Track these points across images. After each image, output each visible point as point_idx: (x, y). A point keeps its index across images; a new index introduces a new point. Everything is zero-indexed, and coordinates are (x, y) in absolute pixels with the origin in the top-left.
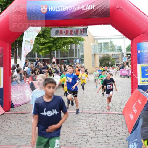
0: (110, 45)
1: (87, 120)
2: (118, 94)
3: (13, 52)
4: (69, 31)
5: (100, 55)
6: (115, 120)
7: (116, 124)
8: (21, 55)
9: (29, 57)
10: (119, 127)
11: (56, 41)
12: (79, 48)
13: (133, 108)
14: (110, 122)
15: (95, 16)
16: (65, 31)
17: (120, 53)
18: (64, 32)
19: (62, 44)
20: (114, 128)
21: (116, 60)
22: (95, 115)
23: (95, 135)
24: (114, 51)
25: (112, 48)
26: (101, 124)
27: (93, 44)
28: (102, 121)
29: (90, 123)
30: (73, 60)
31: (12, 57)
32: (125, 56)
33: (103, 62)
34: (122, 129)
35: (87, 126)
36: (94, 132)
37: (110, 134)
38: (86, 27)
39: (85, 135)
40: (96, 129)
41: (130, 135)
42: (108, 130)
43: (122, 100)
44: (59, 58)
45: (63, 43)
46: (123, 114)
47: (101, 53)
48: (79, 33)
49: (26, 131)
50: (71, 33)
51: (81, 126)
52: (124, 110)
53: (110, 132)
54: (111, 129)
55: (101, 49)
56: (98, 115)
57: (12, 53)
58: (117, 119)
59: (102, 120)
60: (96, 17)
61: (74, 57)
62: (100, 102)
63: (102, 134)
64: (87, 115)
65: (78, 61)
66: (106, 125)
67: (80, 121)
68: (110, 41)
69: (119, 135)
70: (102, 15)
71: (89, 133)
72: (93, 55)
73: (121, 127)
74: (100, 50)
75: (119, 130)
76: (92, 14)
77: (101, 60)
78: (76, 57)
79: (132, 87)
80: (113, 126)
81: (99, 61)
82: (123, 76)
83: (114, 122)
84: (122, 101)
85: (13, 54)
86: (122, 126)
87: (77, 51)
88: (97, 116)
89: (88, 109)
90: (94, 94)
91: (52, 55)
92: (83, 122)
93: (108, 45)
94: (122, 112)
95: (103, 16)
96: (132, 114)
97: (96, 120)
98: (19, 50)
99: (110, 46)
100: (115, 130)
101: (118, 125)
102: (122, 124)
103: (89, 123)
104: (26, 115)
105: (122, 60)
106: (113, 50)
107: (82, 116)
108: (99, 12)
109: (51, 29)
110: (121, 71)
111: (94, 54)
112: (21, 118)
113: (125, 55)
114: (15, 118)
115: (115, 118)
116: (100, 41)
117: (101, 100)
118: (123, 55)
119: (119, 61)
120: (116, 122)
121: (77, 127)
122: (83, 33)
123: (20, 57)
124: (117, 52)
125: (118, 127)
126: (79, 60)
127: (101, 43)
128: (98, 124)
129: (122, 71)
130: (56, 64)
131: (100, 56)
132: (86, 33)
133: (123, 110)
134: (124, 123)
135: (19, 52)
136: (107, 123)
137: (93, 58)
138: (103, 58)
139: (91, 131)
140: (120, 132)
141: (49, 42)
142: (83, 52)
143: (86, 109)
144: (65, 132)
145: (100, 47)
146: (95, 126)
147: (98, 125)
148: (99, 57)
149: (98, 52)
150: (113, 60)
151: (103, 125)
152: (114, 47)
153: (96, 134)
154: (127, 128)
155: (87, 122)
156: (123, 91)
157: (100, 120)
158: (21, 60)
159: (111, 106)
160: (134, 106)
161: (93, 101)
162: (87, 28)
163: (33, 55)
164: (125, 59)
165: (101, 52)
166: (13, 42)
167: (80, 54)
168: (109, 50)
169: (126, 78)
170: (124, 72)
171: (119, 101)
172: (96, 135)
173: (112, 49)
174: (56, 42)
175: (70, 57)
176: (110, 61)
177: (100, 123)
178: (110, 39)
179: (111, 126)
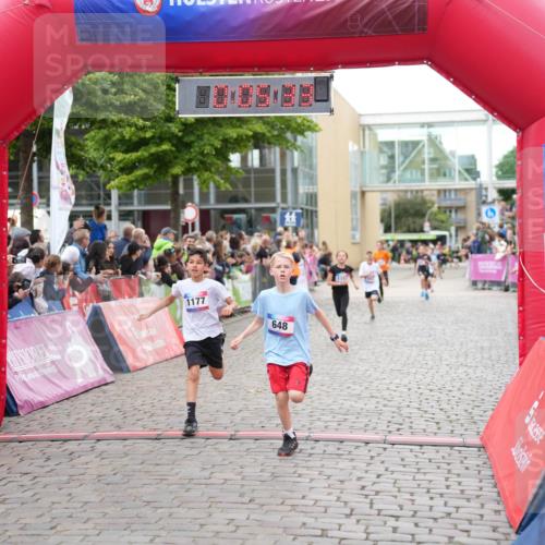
0: (426, 150)
1: (328, 472)
2: (461, 359)
3: (17, 177)
4: (255, 92)
5: (385, 195)
6: (449, 471)
7: (455, 489)
8: (48, 190)
9: (84, 202)
10: (468, 500)
11: (192, 132)
12: (296, 164)
13: (527, 420)
14: (431, 481)
15: (365, 26)
16: (238, 93)
17: (471, 184)
18: (233, 95)
19: (216, 149)
20: (446, 504)
21: (453, 214)
22: (363, 450)
23: (364, 536)
24: (445, 175)
25: (435, 166)
26: (389, 487)
27: (356, 148)
28: (395, 476)
29: (342, 481)
30: (272, 215)
31: (11, 201)
32: (490, 200)
33: (396, 223)
34: (482, 512)
35: (329, 494)
36: (358, 521)
37: (427, 530)
38: (327, 74)
39: (321, 536)
40: (368, 511)
41: (514, 537)
42: (419, 514)
43: (480, 386)
44: (212, 204)
45: (218, 144)
46: (482, 447)
47: (389, 184)
48: (296, 100)
49: (70, 517)
50: (261, 101)
51: (303, 497)
52: (487, 428)
53: (431, 523)
54: (431, 508)
55: (391, 169)
56: (375, 449)
57: (10, 185)
58: (457, 468)
59: (393, 472)
60: (370, 32)
61: (273, 199)
62: (386, 393)
63: (395, 530)
64: (332, 448)
65: (291, 219)
66: (412, 494)
67: (300, 476)
68: (429, 136)
69: (469, 536)
70: (394, 23)
71: (340, 525)
72: (353, 195)
73: (475, 504)
74: (384, 171)
75: (468, 516)
76: (353, 18)
77: (390, 214)
78: (284, 200)
79: (523, 332)
80: (441, 495)
81: (382, 221)
82: (485, 282)
83: (447, 479)
84: (481, 391)
85: (15, 186)
86: (478, 497)
87: (289, 175)
88: (372, 454)
89: (335, 424)
90: (361, 360)
91: (181, 191)
92: (312, 480)
93: (420, 152)
94: (481, 439)
95: (397, 28)
96: (523, 446)
97: (366, 472)
98: (40, 169)
99: (427, 154)
100: (449, 514)
101: (462, 491)
102: (481, 489)
103: (338, 485)
104: (71, 446)
105: (479, 214)
106: (439, 175)
107: (310, 455)
108: (383, 12)
109: (177, 81)
110: (476, 261)
111: (358, 189)
112: (48, 459)
113: (493, 195)
114: (22, 460)
115: (449, 464)
116: (384, 135)
117: (393, 387)
118: (484, 192)
119: (465, 221)
120: (454, 478)
121: (288, 502)
122: (312, 99)
123: (44, 201)
124: (458, 184)
125: (464, 503)
126: (297, 214)
127: (391, 144)
128: (376, 488)
129: (480, 263)
130: (197, 231)
131: (384, 199)
132: (327, 100)
133: (482, 427)
134: (488, 486)
135: (39, 178)
136: (415, 484)
137: (353, 206)
138: (397, 205)
139: (348, 516)
140: (470, 522)
141: (160, 139)
142: (312, 179)
143: (326, 422)
144: (235, 522)
145: (384, 161)
146: (366, 496)
147: (377, 493)
148: (380, 202)
149: (375, 181)
150: (442, 217)
151: (399, 491)
152: (446, 158)
153: (371, 529)
154: (500, 507)
155: (329, 477)
156: (482, 348)
157: (386, 470)
158: (49, 213)
159: (434, 411)
160: (532, 412)
161: (358, 389)
162: (332, 77)
163: (102, 193)
164: (492, 210)
165: (389, 179)
166: (16, 134)
167: (302, 190)
168: (423, 174)
169: (496, 293)
170: (488, 265)
171: (467, 390)
172: (368, 534)
173: (438, 170)
174: (192, 138)
175: (257, 201)
176: (429, 220)
177: (386, 484)
178: (430, 125)
179: (432, 498)
